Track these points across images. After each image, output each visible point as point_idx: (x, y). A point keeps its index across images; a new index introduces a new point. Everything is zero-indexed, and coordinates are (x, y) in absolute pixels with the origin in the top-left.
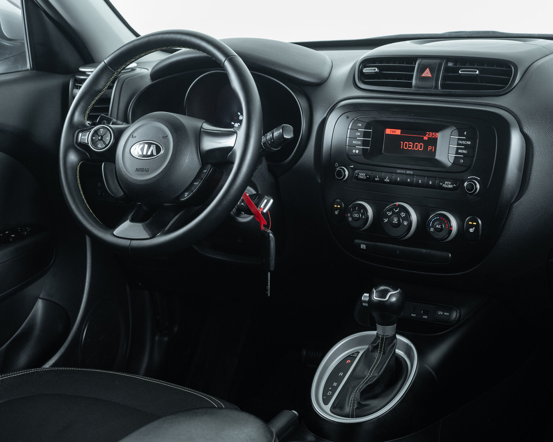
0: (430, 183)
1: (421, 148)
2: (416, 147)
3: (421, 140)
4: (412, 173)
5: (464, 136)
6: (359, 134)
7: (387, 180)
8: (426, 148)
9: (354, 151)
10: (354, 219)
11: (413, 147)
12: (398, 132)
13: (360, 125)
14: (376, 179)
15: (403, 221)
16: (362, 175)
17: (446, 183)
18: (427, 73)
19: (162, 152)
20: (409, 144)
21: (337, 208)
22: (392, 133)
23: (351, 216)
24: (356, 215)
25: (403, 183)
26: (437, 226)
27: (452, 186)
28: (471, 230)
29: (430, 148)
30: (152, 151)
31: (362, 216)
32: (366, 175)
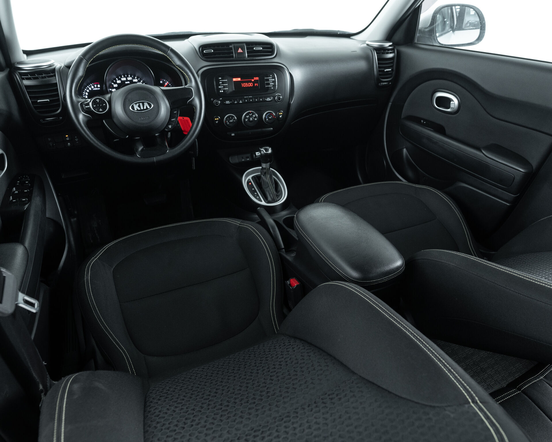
0: (261, 100)
1: (252, 85)
2: (249, 85)
3: (251, 82)
4: (251, 97)
5: (271, 77)
6: (221, 83)
7: (241, 102)
8: (254, 85)
9: (221, 91)
10: (230, 123)
11: (248, 85)
12: (239, 79)
13: (220, 78)
14: (235, 103)
15: (254, 119)
16: (228, 102)
17: (268, 98)
18: (240, 51)
19: (152, 106)
20: (246, 84)
21: (217, 120)
22: (236, 80)
23: (229, 122)
24: (231, 121)
25: (249, 102)
26: (270, 118)
27: (270, 100)
28: (281, 117)
29: (256, 85)
30: (147, 107)
31: (234, 120)
32: (230, 102)
